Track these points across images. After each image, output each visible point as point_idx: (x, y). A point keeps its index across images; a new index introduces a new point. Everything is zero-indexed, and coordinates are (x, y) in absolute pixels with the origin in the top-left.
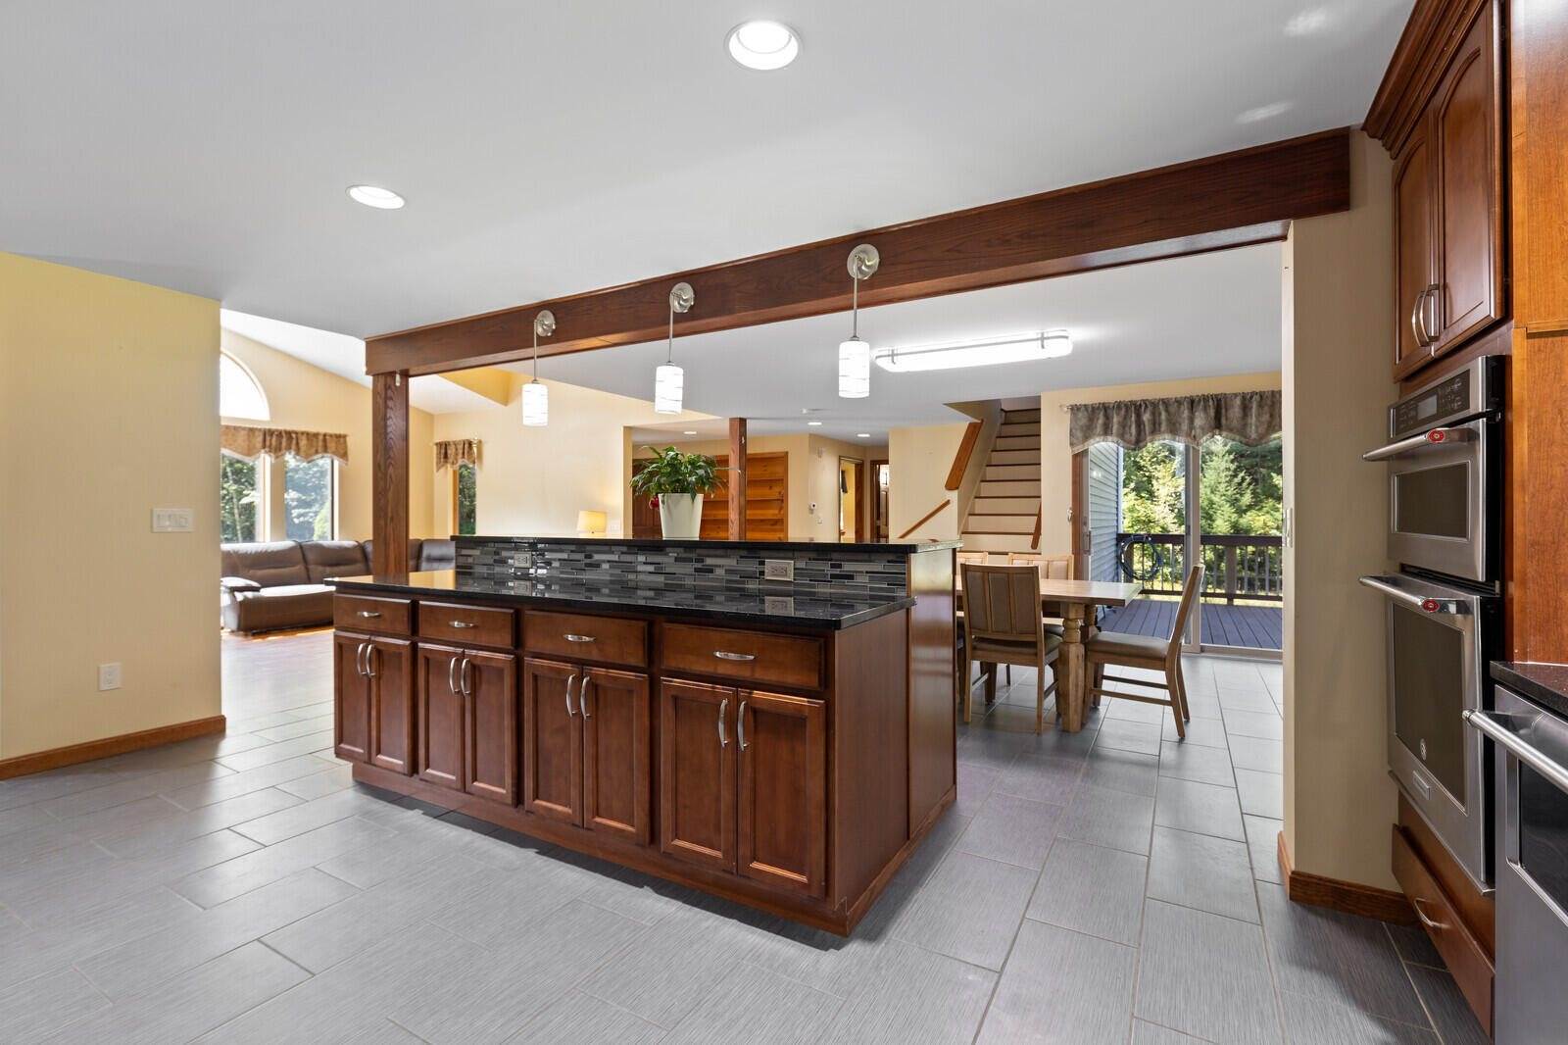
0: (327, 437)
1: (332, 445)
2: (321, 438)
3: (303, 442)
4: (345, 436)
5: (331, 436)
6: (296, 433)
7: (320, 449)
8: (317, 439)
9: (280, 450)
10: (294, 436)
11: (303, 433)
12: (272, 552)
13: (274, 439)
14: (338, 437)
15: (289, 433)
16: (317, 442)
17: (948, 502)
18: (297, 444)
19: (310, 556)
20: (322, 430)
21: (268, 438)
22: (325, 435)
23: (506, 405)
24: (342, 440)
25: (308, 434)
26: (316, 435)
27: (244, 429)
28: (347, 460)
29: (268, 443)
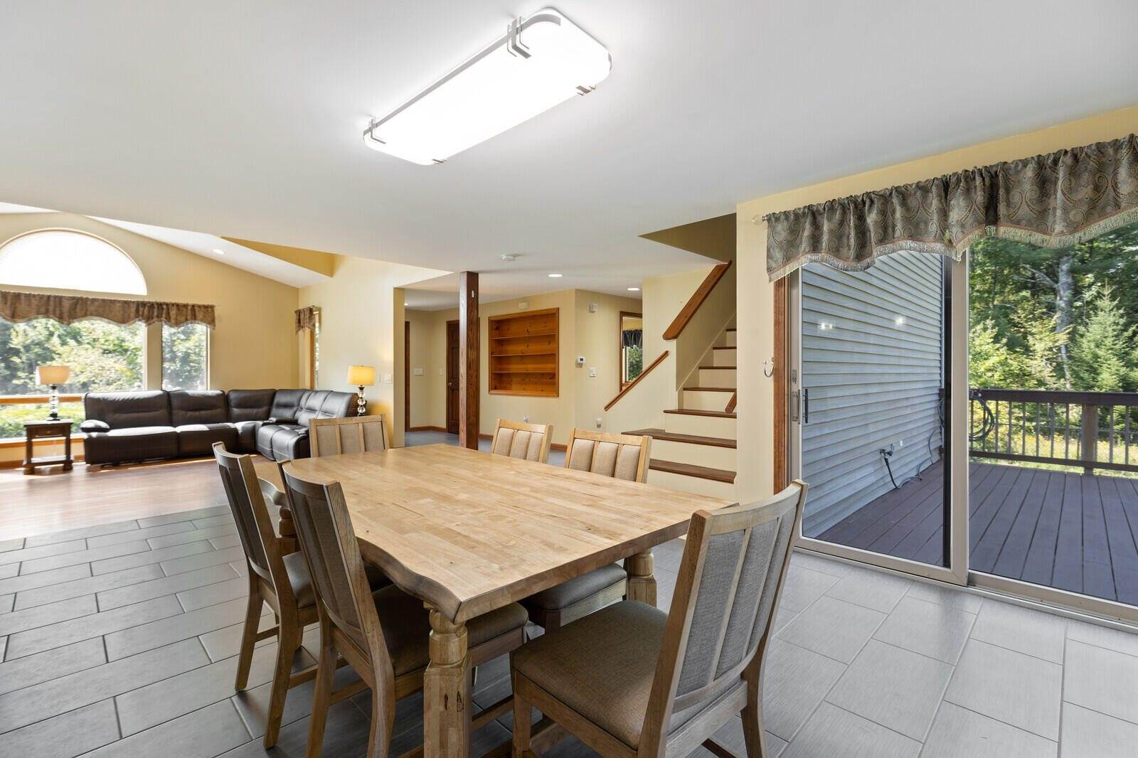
0: (196, 308)
1: (200, 315)
2: (190, 308)
3: (173, 312)
4: (212, 307)
5: (199, 306)
6: (167, 305)
7: (189, 317)
8: (187, 309)
9: (152, 318)
10: (164, 307)
11: (173, 305)
12: (138, 399)
13: (146, 309)
14: (206, 307)
15: (160, 305)
16: (187, 312)
17: (666, 354)
18: (168, 314)
19: (175, 403)
20: (191, 302)
21: (141, 309)
22: (193, 306)
23: (332, 276)
24: (209, 310)
25: (178, 305)
26: (186, 306)
27: (119, 302)
28: (215, 326)
29: (141, 313)
